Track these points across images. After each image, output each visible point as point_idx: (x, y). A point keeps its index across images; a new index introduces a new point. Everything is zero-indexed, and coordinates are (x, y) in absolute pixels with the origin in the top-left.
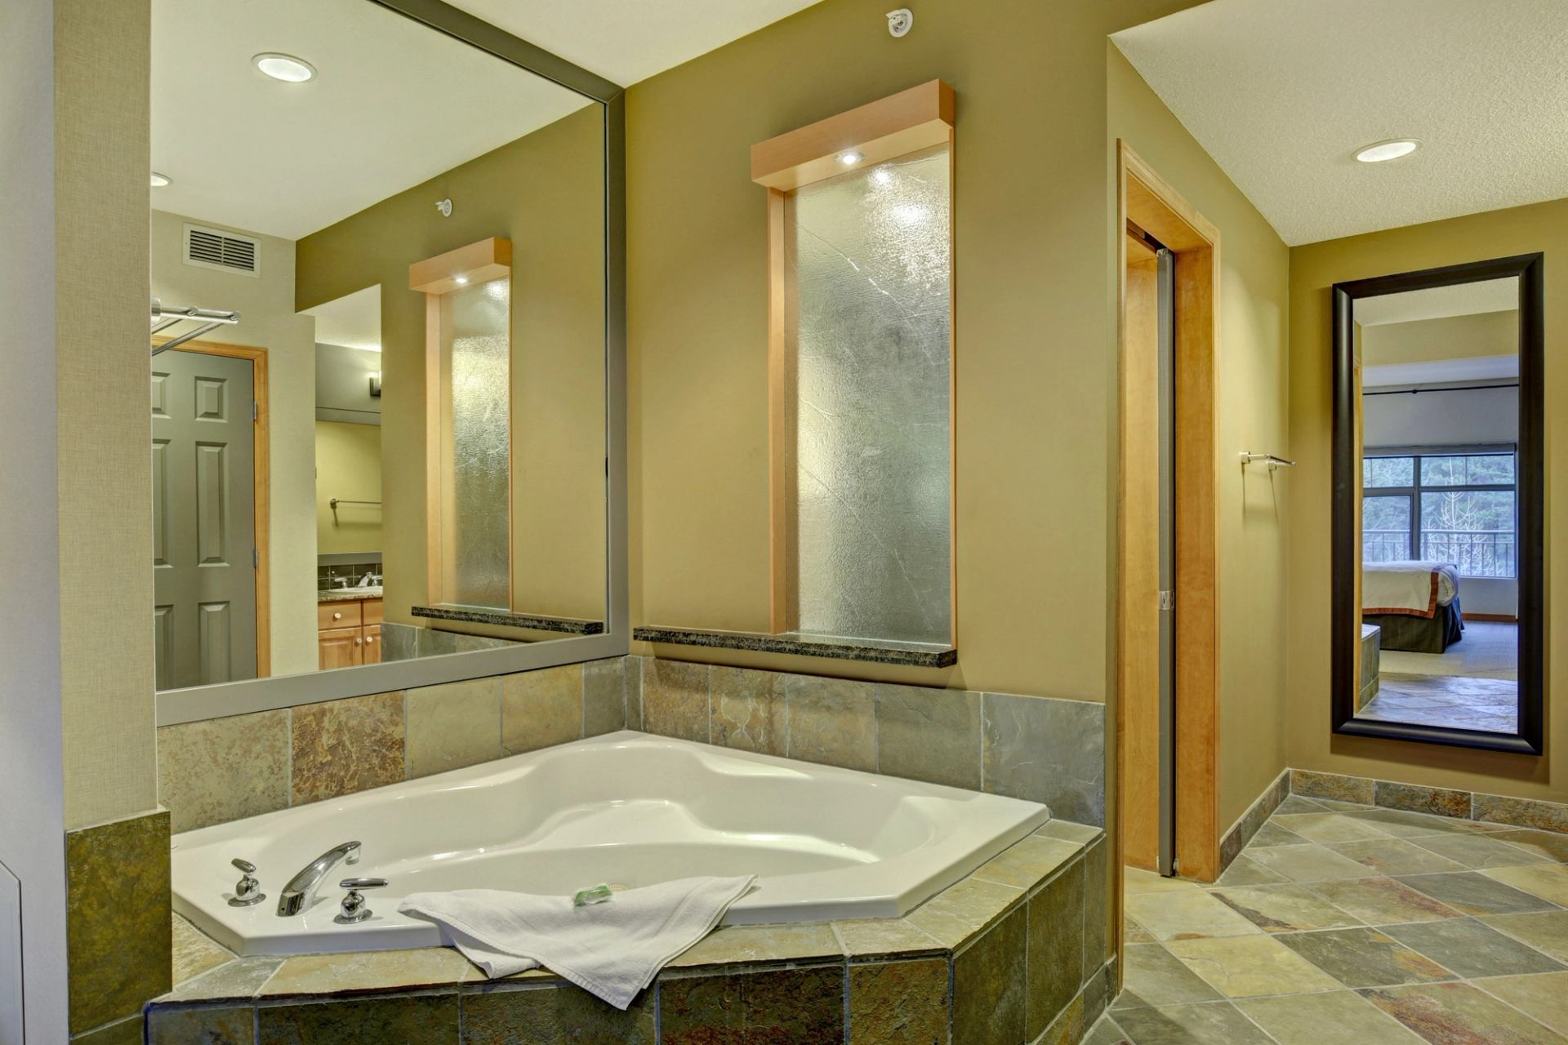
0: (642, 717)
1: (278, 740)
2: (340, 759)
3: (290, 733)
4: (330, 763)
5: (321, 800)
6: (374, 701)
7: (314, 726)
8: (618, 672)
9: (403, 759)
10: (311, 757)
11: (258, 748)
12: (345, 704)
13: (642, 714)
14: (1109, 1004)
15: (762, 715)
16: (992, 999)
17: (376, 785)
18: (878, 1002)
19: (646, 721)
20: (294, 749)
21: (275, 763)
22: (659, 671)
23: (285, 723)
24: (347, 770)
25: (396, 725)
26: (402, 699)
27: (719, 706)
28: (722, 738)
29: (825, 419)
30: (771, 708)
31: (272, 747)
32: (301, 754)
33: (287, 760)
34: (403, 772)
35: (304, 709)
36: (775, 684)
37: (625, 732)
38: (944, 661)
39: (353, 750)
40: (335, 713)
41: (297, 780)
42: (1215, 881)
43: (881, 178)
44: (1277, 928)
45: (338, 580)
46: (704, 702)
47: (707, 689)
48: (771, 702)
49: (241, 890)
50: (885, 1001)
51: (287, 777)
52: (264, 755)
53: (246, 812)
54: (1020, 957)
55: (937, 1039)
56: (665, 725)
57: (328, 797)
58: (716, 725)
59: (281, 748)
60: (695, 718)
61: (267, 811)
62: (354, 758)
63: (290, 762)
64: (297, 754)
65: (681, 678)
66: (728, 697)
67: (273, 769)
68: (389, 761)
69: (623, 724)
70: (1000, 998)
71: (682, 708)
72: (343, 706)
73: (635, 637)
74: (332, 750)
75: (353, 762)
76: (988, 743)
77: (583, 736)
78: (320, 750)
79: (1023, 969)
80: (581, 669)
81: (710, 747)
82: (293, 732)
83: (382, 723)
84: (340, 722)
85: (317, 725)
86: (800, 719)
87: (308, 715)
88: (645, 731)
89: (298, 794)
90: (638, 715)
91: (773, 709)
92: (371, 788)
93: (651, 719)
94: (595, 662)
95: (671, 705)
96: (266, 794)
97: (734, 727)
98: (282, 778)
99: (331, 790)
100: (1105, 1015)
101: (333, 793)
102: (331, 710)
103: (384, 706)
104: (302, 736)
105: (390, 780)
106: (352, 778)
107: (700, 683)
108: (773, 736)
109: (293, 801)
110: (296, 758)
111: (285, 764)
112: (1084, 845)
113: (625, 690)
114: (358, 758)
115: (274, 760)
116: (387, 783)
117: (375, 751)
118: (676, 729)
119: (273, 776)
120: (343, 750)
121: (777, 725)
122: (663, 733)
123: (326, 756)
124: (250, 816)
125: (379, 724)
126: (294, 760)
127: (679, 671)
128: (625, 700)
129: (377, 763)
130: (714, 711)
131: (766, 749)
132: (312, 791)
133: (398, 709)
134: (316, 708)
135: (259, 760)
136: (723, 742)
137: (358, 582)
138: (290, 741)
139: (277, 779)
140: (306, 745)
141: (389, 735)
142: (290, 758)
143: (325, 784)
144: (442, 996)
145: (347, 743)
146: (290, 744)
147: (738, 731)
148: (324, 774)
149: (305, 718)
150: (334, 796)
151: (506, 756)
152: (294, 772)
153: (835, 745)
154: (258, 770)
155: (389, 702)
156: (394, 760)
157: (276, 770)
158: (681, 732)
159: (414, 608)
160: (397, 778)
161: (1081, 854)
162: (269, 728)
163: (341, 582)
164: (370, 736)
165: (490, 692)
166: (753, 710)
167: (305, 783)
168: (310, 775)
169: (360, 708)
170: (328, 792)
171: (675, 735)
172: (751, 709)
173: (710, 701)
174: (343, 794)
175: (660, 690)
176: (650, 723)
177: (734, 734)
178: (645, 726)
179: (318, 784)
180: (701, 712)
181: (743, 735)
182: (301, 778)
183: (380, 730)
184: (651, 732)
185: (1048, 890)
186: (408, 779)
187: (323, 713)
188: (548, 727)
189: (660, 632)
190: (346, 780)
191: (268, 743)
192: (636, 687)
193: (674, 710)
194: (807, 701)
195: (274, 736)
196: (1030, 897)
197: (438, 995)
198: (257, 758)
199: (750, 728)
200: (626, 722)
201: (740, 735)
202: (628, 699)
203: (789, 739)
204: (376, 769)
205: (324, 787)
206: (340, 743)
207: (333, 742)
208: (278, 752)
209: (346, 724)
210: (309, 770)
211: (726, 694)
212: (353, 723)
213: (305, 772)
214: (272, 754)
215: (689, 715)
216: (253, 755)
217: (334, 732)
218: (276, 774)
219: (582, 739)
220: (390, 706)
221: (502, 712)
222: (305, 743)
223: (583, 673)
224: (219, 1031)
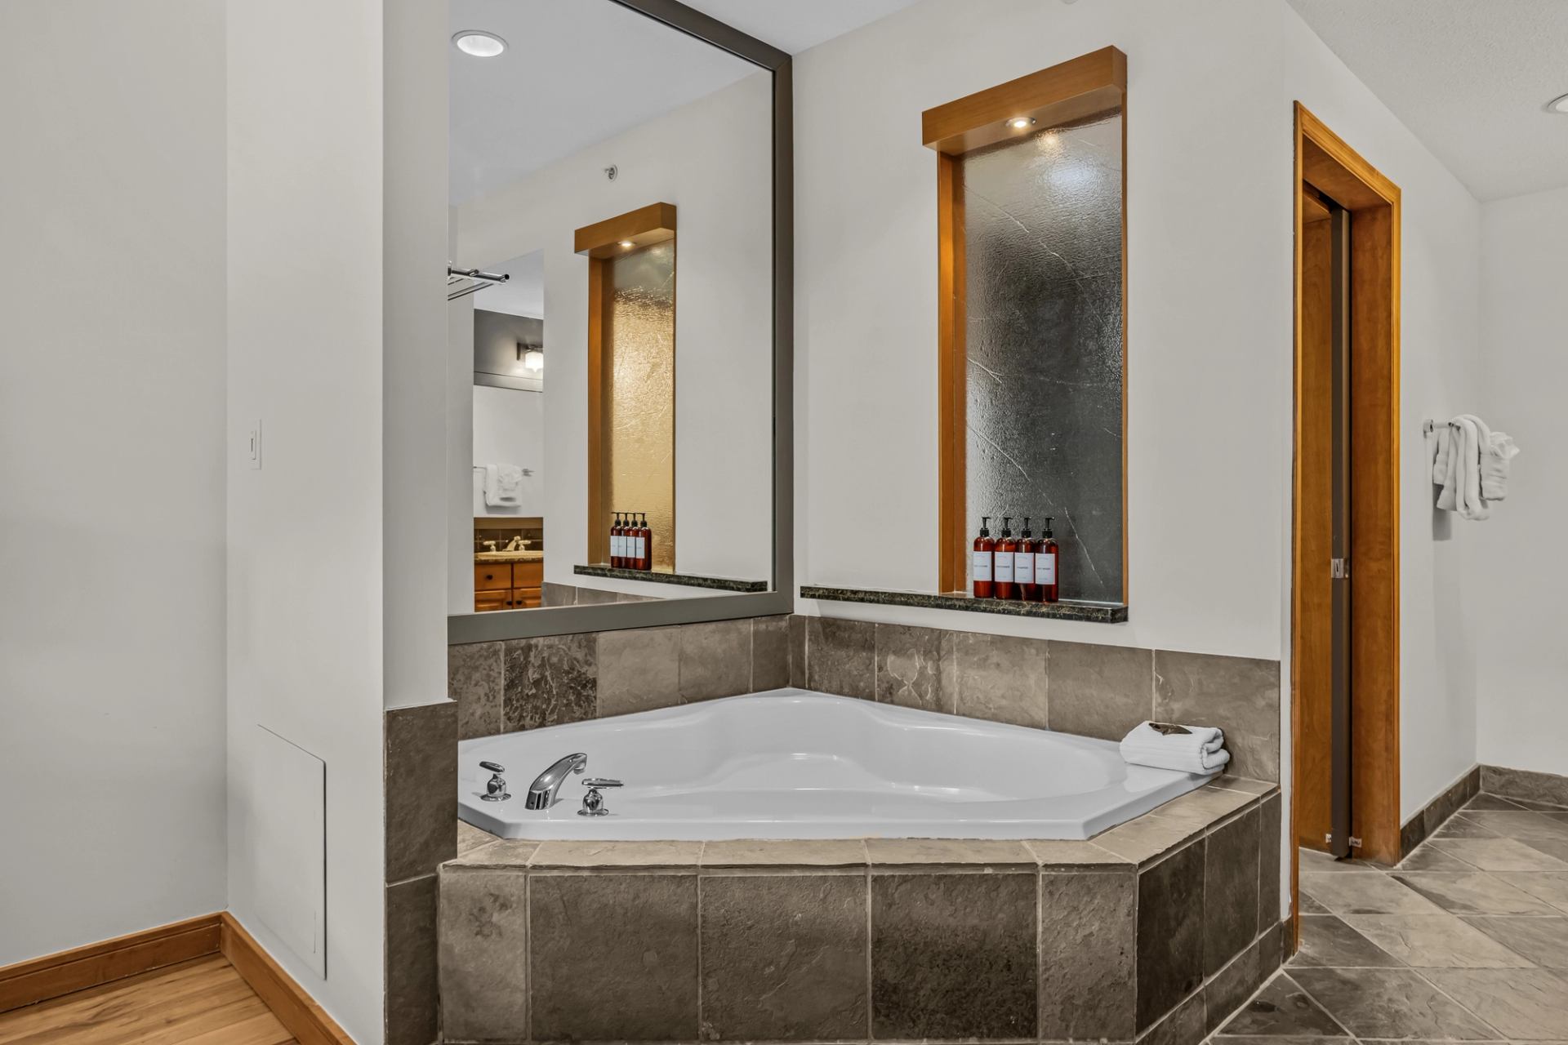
0: (807, 676)
1: (493, 670)
2: (543, 693)
3: (502, 664)
4: (534, 696)
5: (527, 730)
6: (572, 640)
7: (522, 660)
8: (783, 629)
9: (595, 697)
10: (519, 689)
11: (476, 676)
12: (548, 641)
13: (807, 671)
14: (1284, 962)
15: (930, 672)
16: (1173, 923)
17: (573, 720)
18: (1069, 909)
19: (811, 679)
20: (505, 679)
21: (490, 692)
22: (824, 630)
23: (498, 655)
24: (549, 704)
25: (590, 665)
26: (595, 640)
27: (886, 664)
28: (888, 695)
29: (994, 379)
30: (938, 665)
31: (489, 676)
32: (511, 685)
33: (500, 689)
34: (595, 710)
35: (514, 642)
36: (943, 641)
37: (789, 689)
38: (1117, 616)
39: (554, 685)
40: (539, 649)
41: (508, 709)
42: (1395, 865)
43: (1050, 141)
44: (1464, 911)
45: (486, 543)
46: (871, 660)
47: (873, 647)
48: (939, 660)
49: (492, 789)
50: (1075, 909)
51: (500, 705)
52: (481, 683)
53: (466, 734)
54: (1199, 890)
55: (1123, 949)
56: (830, 682)
57: (532, 727)
58: (883, 682)
59: (495, 678)
60: (861, 676)
61: (483, 735)
62: (555, 693)
63: (502, 692)
64: (508, 685)
65: (847, 636)
66: (895, 654)
67: (488, 697)
68: (583, 698)
69: (788, 682)
70: (1180, 924)
71: (848, 666)
72: (546, 643)
73: (802, 595)
74: (536, 683)
75: (553, 697)
76: (1160, 700)
77: (751, 690)
78: (526, 682)
79: (1201, 902)
80: (750, 624)
81: (877, 704)
82: (505, 664)
83: (578, 662)
84: (543, 658)
85: (524, 659)
86: (968, 677)
87: (517, 649)
88: (810, 688)
89: (508, 722)
90: (803, 673)
91: (941, 666)
92: (567, 722)
93: (816, 677)
94: (764, 618)
95: (836, 663)
96: (483, 720)
97: (901, 684)
98: (496, 706)
99: (535, 721)
100: (1280, 971)
101: (537, 724)
102: (537, 646)
103: (580, 646)
104: (511, 669)
105: (584, 717)
106: (552, 712)
107: (866, 640)
108: (941, 693)
109: (505, 728)
110: (508, 687)
111: (499, 693)
112: (1259, 795)
113: (790, 648)
114: (557, 693)
115: (489, 688)
116: (582, 719)
117: (571, 688)
118: (842, 687)
119: (488, 703)
120: (546, 685)
121: (944, 682)
122: (827, 691)
123: (531, 689)
124: (469, 738)
125: (575, 662)
126: (506, 690)
127: (845, 629)
128: (790, 659)
129: (573, 698)
130: (880, 669)
131: (934, 706)
132: (519, 721)
133: (591, 648)
134: (523, 643)
135: (477, 687)
136: (889, 699)
137: (505, 546)
138: (503, 672)
139: (492, 707)
140: (516, 677)
141: (584, 673)
142: (502, 687)
143: (530, 715)
144: (682, 876)
145: (549, 678)
146: (503, 675)
147: (906, 687)
148: (530, 706)
149: (515, 652)
150: (537, 727)
151: (683, 703)
152: (505, 701)
153: (1004, 702)
154: (476, 697)
155: (584, 643)
156: (587, 697)
157: (491, 698)
158: (846, 690)
159: (576, 567)
160: (590, 716)
161: (1256, 804)
162: (486, 659)
163: (490, 546)
164: (568, 673)
165: (670, 639)
166: (920, 668)
167: (514, 712)
168: (518, 705)
169: (560, 646)
170: (532, 722)
171: (840, 693)
172: (918, 667)
173: (876, 658)
174: (545, 726)
175: (825, 648)
176: (815, 681)
177: (900, 691)
178: (809, 684)
179: (524, 714)
180: (867, 669)
181: (910, 692)
182: (511, 708)
183: (576, 668)
184: (816, 690)
185: (1224, 831)
186: (599, 717)
187: (529, 648)
188: (720, 678)
189: (827, 589)
190: (547, 713)
191: (485, 672)
192: (802, 645)
193: (839, 668)
194: (975, 659)
195: (490, 667)
196: (1208, 833)
197: (680, 874)
198: (476, 685)
199: (917, 685)
200: (791, 680)
201: (907, 693)
202: (793, 657)
203: (956, 696)
204: (573, 705)
205: (529, 717)
206: (543, 677)
207: (536, 676)
208: (493, 681)
209: (548, 660)
210: (518, 701)
211: (894, 652)
212: (555, 660)
213: (514, 702)
214: (488, 683)
215: (855, 673)
216: (473, 682)
217: (538, 667)
218: (491, 702)
219: (750, 693)
220: (585, 646)
221: (680, 660)
222: (514, 674)
223: (752, 629)
224: (497, 893)
